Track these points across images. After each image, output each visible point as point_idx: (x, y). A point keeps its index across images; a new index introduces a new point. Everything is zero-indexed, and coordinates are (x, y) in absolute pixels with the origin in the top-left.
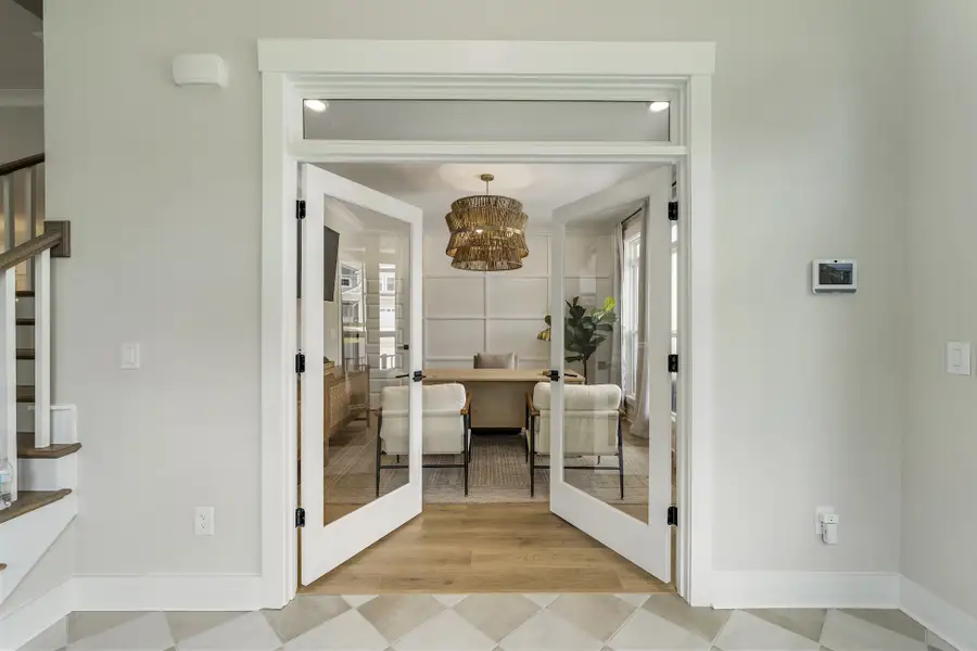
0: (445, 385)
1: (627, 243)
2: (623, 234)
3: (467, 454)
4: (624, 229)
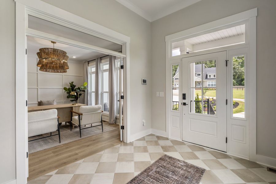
0: (50, 110)
1: (89, 67)
2: (88, 65)
3: (58, 130)
4: (88, 64)
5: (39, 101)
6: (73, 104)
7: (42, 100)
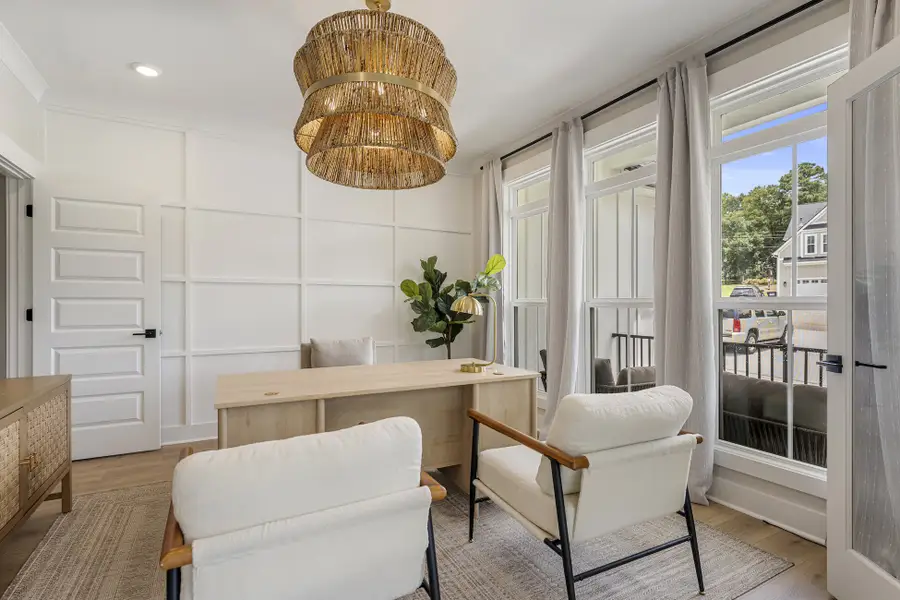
1: (506, 186)
2: (503, 175)
5: (307, 341)
6: (465, 369)
7: (318, 340)
